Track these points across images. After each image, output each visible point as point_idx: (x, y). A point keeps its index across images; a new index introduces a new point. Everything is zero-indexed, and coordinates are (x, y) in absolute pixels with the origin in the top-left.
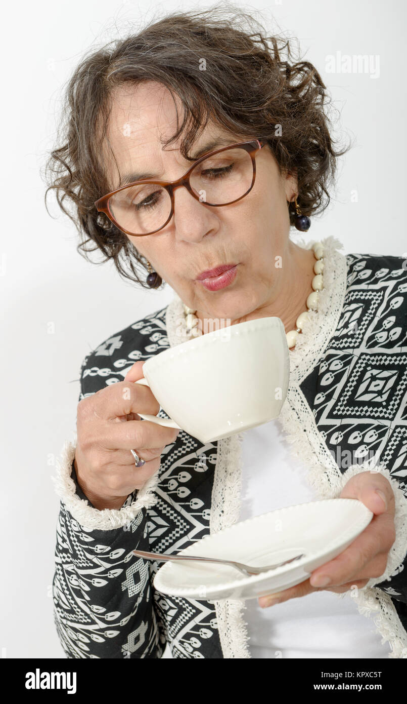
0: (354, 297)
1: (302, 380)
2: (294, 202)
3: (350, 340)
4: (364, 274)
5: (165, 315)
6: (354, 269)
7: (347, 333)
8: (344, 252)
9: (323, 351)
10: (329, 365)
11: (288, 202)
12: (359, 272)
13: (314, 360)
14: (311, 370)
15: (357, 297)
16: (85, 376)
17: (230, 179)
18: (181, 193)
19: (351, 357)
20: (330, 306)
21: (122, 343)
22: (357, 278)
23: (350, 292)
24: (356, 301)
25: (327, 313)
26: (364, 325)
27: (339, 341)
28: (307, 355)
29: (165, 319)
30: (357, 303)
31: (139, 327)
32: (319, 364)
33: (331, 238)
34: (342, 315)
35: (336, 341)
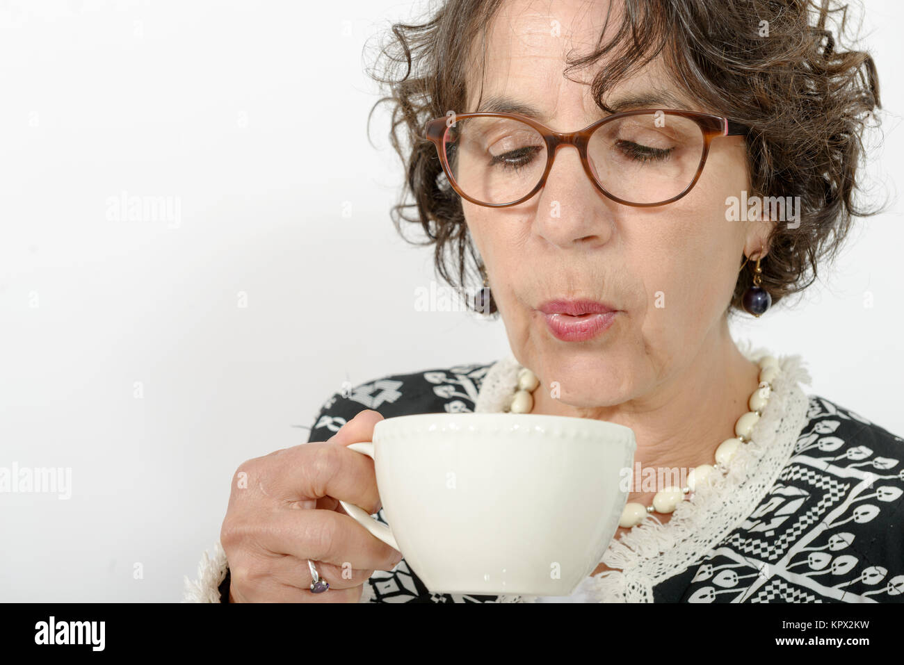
0: (798, 476)
1: (662, 579)
2: (755, 263)
3: (765, 545)
4: (829, 444)
5: (483, 376)
6: (816, 428)
7: (764, 532)
8: (809, 391)
9: (714, 544)
10: (716, 573)
11: (744, 257)
12: (822, 436)
13: (694, 554)
14: (681, 569)
15: (804, 478)
16: (320, 425)
17: (658, 170)
18: (567, 157)
19: (755, 575)
20: (754, 475)
21: (399, 394)
22: (815, 446)
23: (794, 465)
24: (799, 484)
25: (744, 483)
26: (797, 529)
27: (747, 540)
28: (684, 540)
29: (481, 384)
30: (799, 488)
31: (436, 381)
32: (699, 563)
33: (795, 359)
34: (768, 498)
35: (741, 537)
